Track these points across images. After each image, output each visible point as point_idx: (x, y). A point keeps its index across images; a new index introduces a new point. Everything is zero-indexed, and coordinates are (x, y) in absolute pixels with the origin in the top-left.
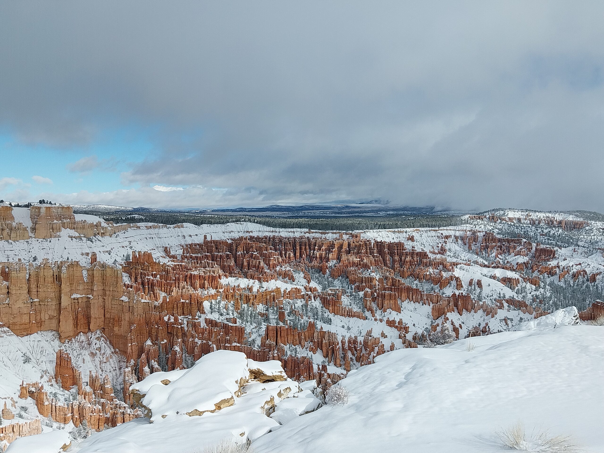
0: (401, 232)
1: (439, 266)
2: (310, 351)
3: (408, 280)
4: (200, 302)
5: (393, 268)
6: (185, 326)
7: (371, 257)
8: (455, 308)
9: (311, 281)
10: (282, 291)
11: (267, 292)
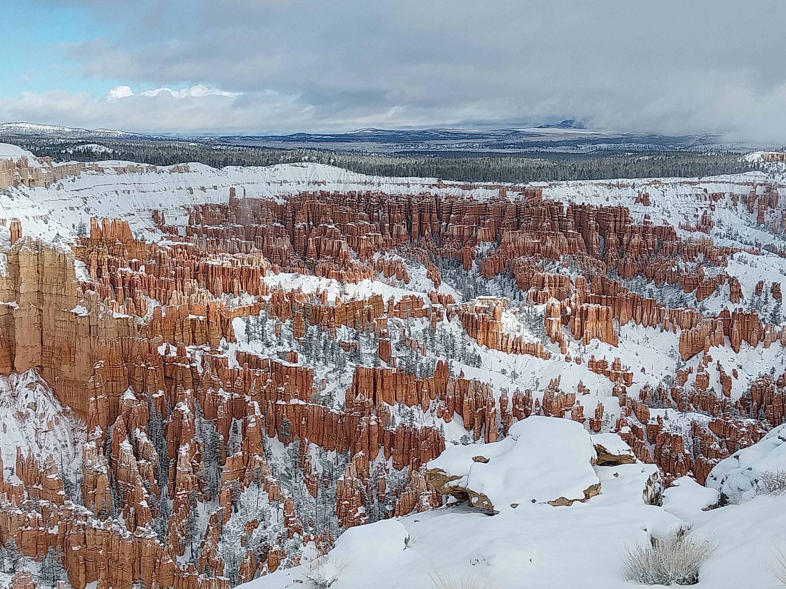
0: (623, 186)
1: (696, 256)
2: (438, 417)
3: (634, 281)
4: (226, 320)
5: (604, 257)
6: (198, 364)
7: (562, 237)
8: (726, 339)
9: (442, 282)
10: (385, 300)
11: (354, 305)
